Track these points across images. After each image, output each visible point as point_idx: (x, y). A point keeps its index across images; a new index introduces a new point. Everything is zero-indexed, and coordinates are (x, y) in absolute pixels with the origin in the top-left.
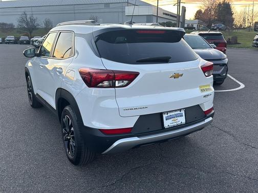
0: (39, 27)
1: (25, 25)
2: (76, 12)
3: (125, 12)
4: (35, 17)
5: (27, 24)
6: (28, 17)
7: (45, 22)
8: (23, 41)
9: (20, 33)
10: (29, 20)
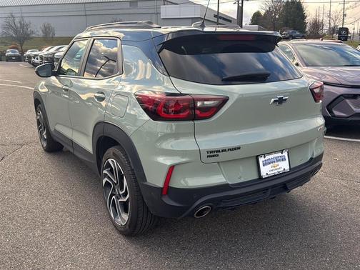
0: (34, 35)
1: (12, 33)
2: (88, 13)
3: (160, 13)
4: (27, 21)
5: (16, 31)
6: (17, 20)
7: (43, 27)
8: (11, 56)
9: (6, 44)
10: (19, 25)
